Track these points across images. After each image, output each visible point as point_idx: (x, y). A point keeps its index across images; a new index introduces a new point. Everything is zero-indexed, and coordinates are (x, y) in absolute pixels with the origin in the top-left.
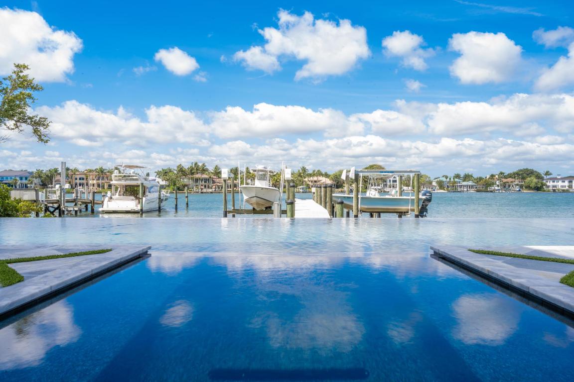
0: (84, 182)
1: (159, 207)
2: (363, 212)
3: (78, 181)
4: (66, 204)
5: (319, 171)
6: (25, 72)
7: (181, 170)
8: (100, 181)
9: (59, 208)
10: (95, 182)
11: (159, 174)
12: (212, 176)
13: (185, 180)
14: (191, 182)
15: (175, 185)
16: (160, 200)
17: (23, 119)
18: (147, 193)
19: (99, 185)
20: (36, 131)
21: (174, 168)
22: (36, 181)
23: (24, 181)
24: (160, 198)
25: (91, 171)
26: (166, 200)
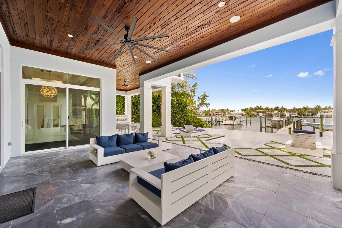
0: (218, 113)
1: (240, 124)
2: (326, 130)
3: (216, 113)
4: (213, 122)
5: (330, 107)
6: (205, 94)
7: (251, 108)
8: (222, 113)
9: (211, 123)
10: (221, 113)
11: (242, 110)
12: (265, 111)
13: (253, 112)
14: (256, 113)
15: (249, 114)
16: (241, 122)
17: (205, 104)
18: (237, 119)
19: (222, 115)
20: (207, 106)
21: (249, 108)
22: (205, 113)
23: (202, 113)
24: (240, 121)
25: (219, 110)
26: (243, 121)
